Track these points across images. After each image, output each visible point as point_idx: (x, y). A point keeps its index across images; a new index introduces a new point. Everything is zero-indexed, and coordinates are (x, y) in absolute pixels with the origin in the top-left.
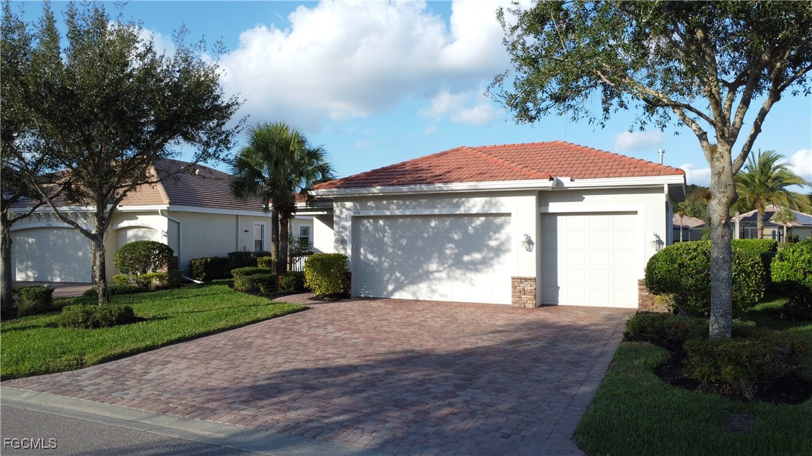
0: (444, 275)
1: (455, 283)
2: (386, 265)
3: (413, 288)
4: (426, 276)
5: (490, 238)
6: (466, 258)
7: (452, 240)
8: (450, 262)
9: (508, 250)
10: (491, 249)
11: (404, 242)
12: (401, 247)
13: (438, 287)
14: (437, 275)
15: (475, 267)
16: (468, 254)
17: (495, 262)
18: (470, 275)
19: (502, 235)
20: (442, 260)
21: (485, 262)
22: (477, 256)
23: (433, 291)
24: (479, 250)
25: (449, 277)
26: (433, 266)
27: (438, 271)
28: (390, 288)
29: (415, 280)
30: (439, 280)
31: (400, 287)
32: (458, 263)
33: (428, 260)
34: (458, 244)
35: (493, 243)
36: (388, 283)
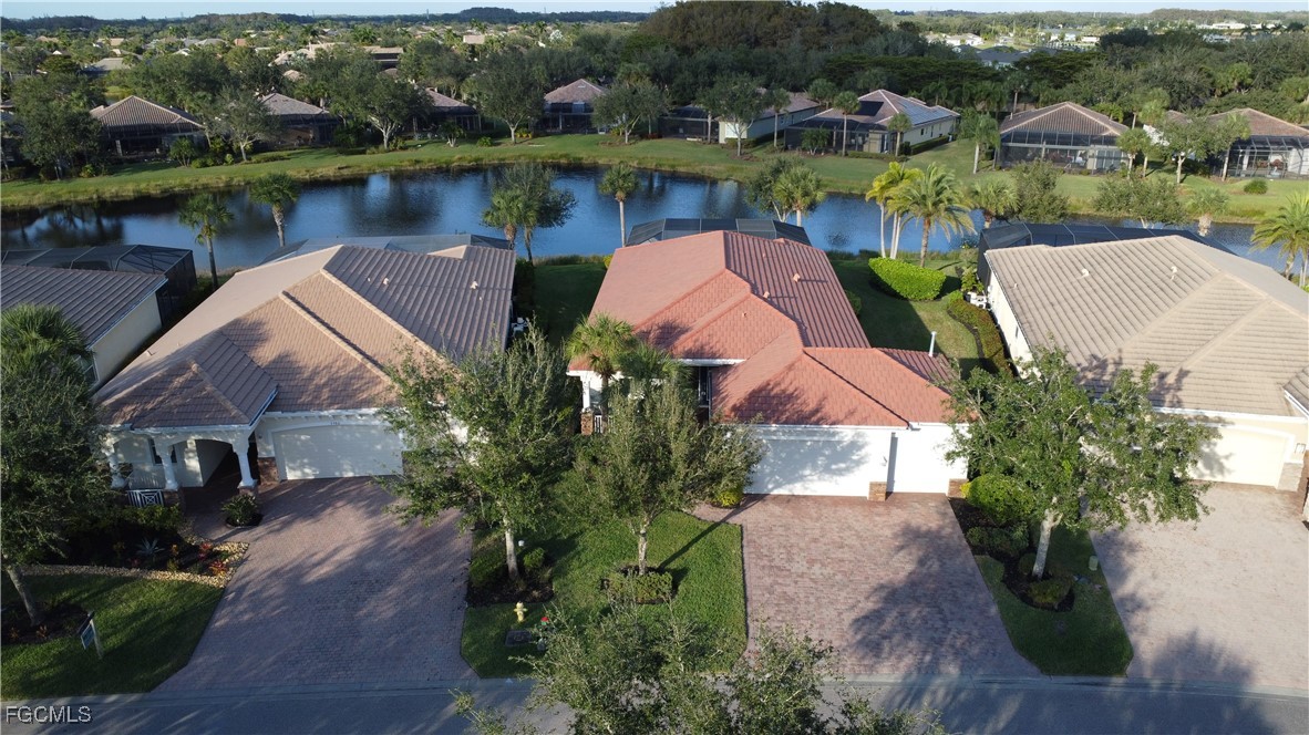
0: (815, 478)
1: (823, 483)
2: (767, 471)
3: (791, 486)
4: (802, 478)
5: (853, 454)
6: (834, 467)
7: (823, 455)
8: (821, 469)
9: (866, 462)
10: (854, 461)
11: (783, 455)
12: (781, 459)
13: (810, 485)
14: (810, 478)
15: (840, 472)
16: (835, 464)
17: (855, 469)
18: (835, 478)
19: (863, 452)
20: (815, 467)
21: (848, 470)
22: (843, 465)
23: (806, 489)
24: (844, 462)
25: (819, 479)
26: (807, 472)
27: (811, 475)
28: (770, 486)
29: (791, 481)
30: (812, 481)
31: (778, 485)
32: (827, 470)
33: (803, 468)
34: (827, 457)
35: (855, 457)
36: (768, 482)
